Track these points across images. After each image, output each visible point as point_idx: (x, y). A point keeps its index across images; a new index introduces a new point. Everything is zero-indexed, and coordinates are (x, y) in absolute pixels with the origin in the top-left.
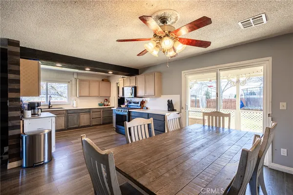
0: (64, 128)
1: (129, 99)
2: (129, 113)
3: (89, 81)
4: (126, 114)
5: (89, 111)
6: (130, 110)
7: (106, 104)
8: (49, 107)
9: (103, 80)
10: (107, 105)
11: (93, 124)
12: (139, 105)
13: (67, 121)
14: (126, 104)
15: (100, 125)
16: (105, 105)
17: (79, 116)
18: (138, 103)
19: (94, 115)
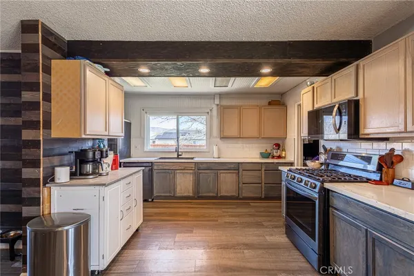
0: (191, 195)
1: (333, 146)
2: (326, 194)
3: (239, 108)
4: (315, 195)
5: (236, 168)
6: (327, 185)
7: (275, 154)
8: (178, 155)
9: (270, 104)
10: (279, 157)
11: (244, 195)
12: (372, 167)
13: (197, 183)
14: (322, 158)
15: (260, 199)
16: (273, 157)
17: (217, 176)
18: (368, 159)
19: (247, 177)
